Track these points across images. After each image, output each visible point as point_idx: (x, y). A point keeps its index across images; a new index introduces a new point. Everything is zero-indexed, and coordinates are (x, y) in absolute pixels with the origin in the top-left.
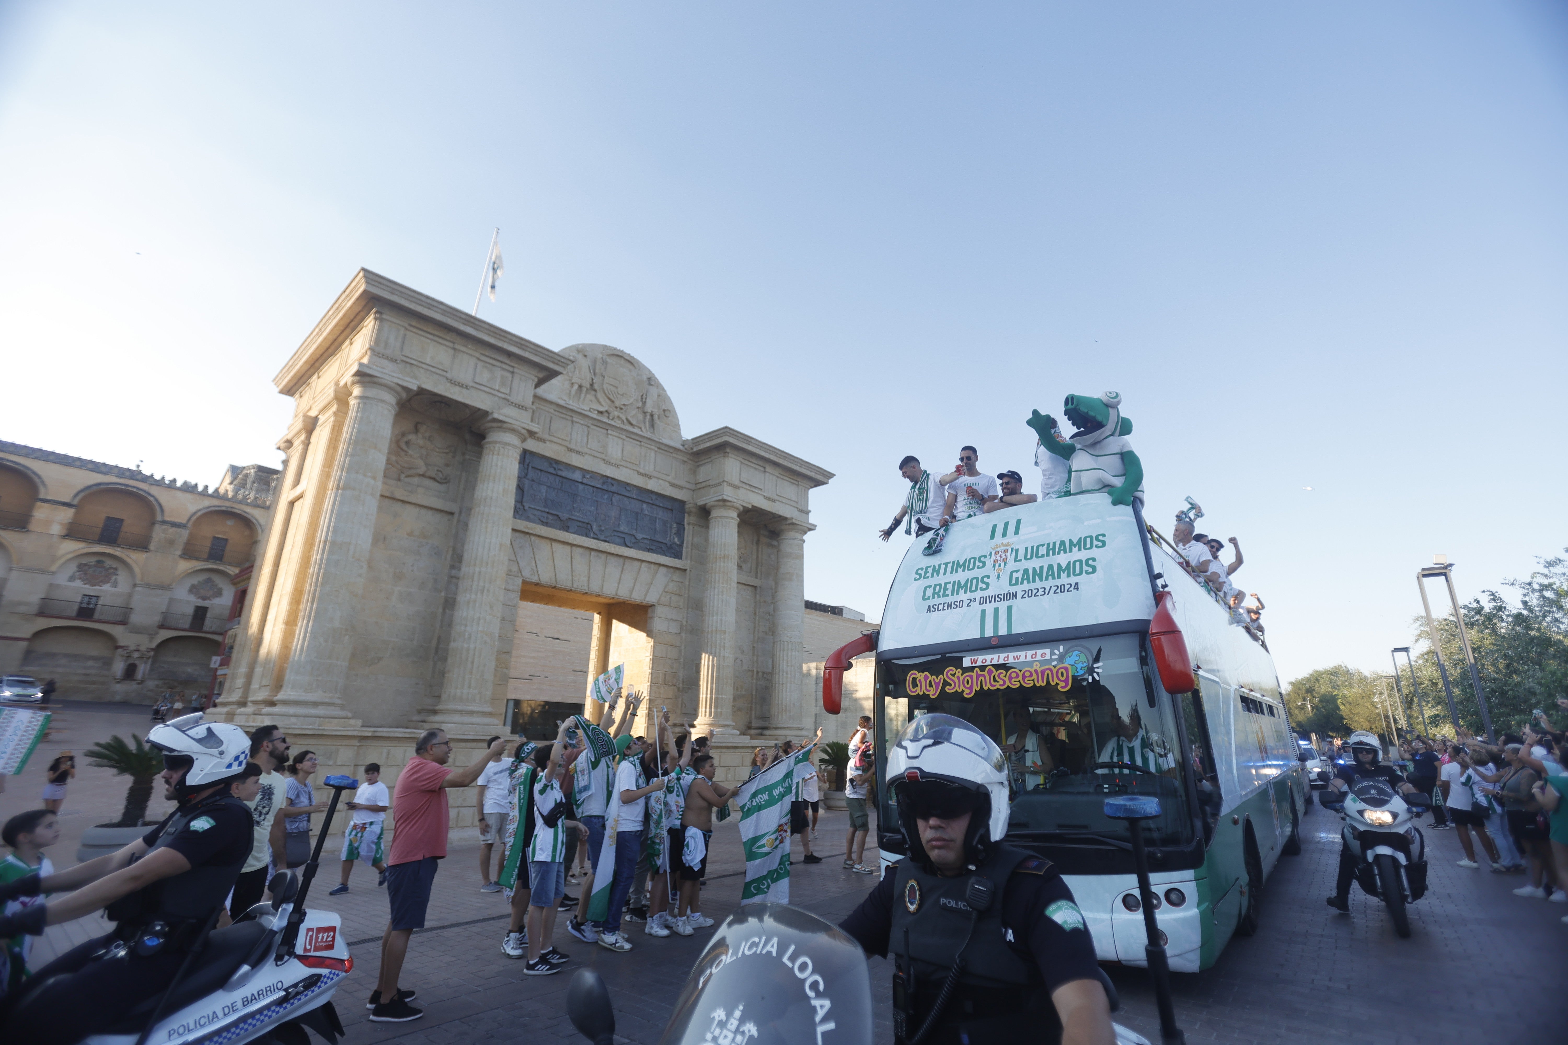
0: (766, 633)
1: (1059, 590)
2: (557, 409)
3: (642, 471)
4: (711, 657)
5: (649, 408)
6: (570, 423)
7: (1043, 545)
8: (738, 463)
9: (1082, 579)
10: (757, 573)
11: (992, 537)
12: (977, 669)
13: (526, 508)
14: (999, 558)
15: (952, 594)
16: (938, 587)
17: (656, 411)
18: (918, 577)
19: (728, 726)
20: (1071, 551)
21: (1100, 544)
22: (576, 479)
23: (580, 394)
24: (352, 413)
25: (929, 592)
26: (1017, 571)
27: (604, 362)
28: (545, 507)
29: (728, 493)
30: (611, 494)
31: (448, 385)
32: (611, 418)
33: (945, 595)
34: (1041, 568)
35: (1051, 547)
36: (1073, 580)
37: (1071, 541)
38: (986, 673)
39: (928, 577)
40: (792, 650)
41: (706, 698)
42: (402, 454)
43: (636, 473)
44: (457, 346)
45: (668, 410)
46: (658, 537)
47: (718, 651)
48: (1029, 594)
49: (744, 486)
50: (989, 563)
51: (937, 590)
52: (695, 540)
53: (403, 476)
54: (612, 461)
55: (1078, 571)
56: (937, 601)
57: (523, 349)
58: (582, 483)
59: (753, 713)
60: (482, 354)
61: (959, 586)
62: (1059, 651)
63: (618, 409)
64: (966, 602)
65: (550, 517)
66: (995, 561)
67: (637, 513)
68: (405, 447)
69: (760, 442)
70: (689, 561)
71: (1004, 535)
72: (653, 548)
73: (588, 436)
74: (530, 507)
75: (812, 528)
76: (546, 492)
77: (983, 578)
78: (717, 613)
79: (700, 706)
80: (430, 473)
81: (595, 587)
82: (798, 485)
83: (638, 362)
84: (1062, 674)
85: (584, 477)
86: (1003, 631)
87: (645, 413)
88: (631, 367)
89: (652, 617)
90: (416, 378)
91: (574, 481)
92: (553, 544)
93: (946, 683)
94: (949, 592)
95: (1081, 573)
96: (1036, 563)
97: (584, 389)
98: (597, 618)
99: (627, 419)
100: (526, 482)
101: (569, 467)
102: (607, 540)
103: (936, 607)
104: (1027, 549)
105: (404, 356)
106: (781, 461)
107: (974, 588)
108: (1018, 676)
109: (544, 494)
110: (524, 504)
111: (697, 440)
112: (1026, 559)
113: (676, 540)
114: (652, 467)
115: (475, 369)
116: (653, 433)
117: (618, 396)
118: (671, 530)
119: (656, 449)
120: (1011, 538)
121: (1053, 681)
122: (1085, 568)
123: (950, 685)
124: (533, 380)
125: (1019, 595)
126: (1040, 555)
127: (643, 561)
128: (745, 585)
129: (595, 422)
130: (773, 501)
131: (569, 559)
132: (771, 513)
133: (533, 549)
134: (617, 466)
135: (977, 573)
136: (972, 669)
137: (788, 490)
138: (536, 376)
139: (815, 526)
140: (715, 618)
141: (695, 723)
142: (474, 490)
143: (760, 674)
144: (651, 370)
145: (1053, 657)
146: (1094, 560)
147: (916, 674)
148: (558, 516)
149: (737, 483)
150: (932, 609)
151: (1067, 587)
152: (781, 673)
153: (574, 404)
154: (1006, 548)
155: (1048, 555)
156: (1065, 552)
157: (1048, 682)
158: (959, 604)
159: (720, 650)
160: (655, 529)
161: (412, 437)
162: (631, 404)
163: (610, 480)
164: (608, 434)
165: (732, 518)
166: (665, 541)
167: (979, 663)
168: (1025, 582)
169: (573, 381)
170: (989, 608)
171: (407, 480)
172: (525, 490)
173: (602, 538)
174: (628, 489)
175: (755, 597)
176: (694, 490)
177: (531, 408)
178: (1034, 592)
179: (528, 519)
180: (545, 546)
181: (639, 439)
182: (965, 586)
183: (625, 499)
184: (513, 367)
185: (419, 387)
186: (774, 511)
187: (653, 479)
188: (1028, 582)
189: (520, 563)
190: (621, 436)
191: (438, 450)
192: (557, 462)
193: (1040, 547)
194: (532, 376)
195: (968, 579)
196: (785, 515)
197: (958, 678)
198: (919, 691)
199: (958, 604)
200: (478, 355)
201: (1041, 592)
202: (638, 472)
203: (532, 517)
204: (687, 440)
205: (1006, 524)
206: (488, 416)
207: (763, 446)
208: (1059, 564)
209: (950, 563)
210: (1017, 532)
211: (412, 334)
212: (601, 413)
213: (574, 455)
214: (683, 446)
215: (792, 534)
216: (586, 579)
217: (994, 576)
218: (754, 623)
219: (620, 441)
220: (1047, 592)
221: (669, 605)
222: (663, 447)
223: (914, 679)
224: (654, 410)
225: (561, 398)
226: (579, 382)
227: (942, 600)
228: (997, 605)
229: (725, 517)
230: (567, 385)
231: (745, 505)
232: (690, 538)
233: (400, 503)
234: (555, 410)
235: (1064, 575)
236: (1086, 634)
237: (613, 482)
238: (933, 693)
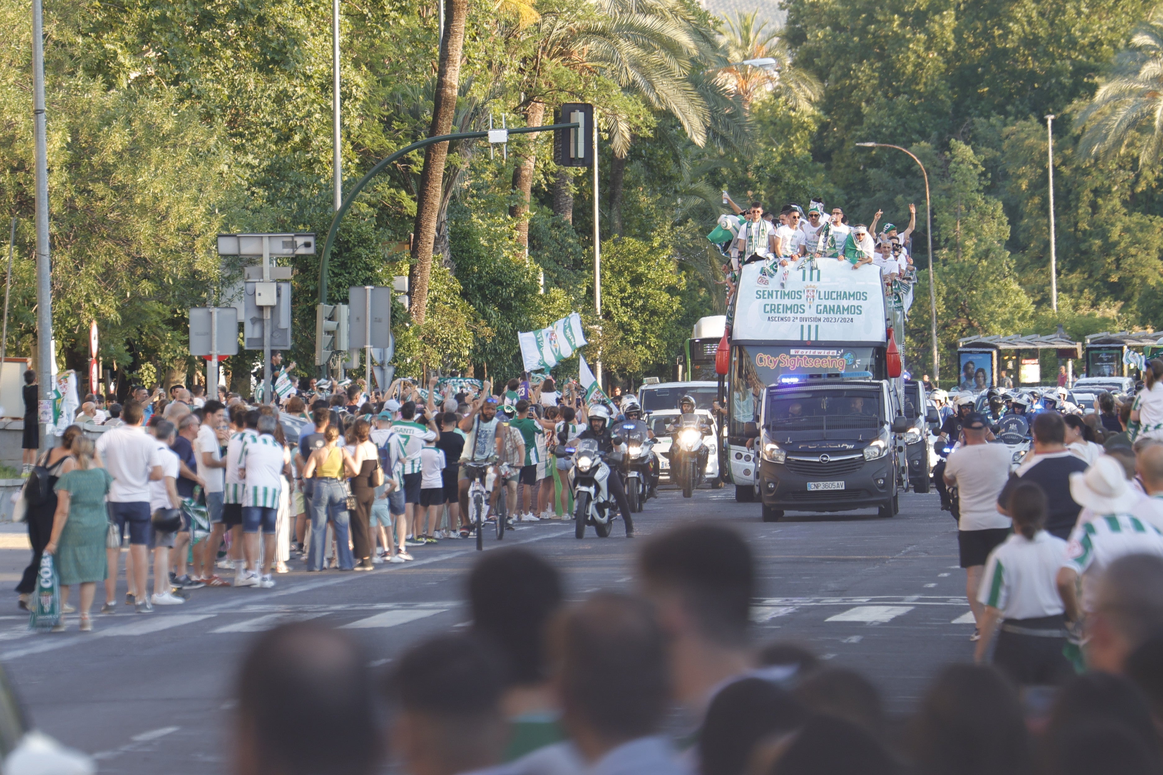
1: (843, 321)
9: (854, 316)
11: (804, 279)
12: (798, 357)
14: (809, 294)
15: (783, 312)
16: (773, 306)
18: (759, 296)
20: (849, 299)
21: (864, 297)
25: (768, 308)
26: (820, 305)
33: (778, 312)
34: (834, 306)
35: (839, 294)
36: (850, 316)
37: (849, 292)
38: (803, 359)
39: (766, 298)
48: (827, 320)
50: (804, 297)
51: (773, 308)
55: (853, 312)
56: (773, 315)
61: (786, 308)
62: (841, 352)
64: (792, 319)
66: (807, 296)
77: (801, 306)
84: (842, 364)
86: (813, 338)
93: (780, 362)
94: (781, 310)
96: (830, 303)
103: (774, 318)
104: (825, 292)
107: (796, 311)
108: (819, 362)
112: (825, 298)
120: (815, 283)
121: (837, 366)
122: (856, 311)
123: (783, 363)
125: (822, 320)
126: (833, 298)
135: (797, 301)
136: (795, 356)
146: (861, 306)
147: (762, 355)
150: (771, 319)
151: (847, 320)
155: (837, 298)
156: (846, 299)
158: (788, 319)
167: (799, 354)
168: (825, 312)
170: (806, 324)
178: (830, 319)
182: (791, 308)
188: (827, 313)
193: (833, 293)
195: (792, 305)
197: (787, 360)
198: (764, 364)
201: (833, 320)
205: (812, 272)
208: (843, 306)
209: (779, 291)
210: (818, 279)
217: (807, 305)
220: (837, 320)
223: (761, 358)
228: (809, 323)
235: (845, 312)
236: (855, 345)
238: (772, 366)
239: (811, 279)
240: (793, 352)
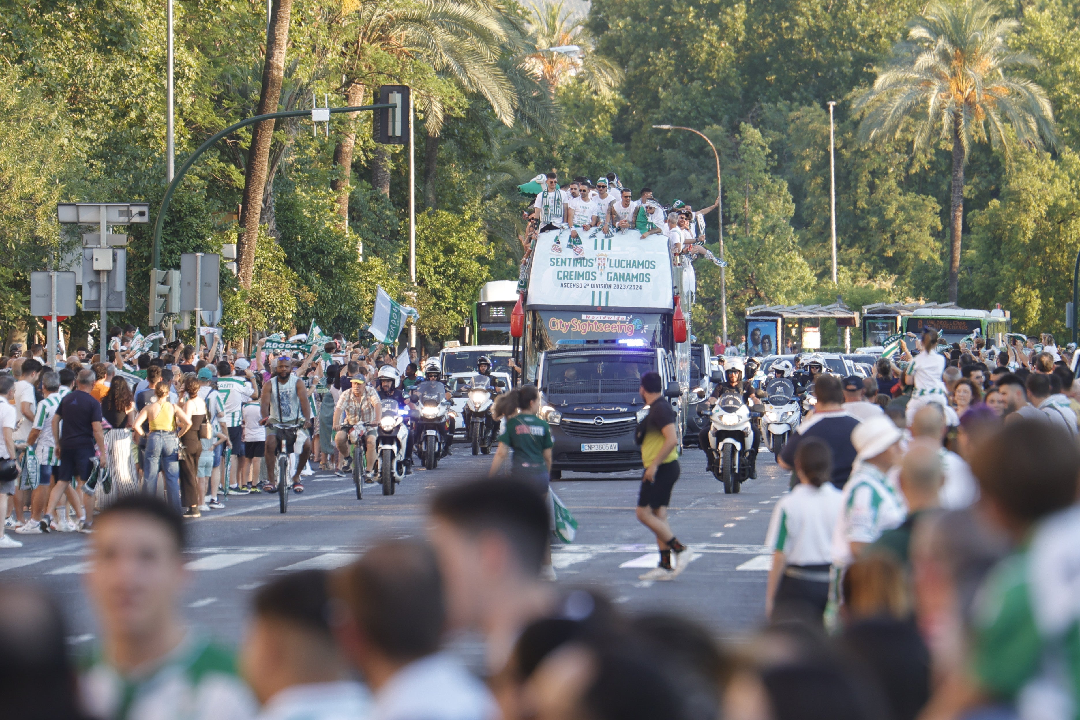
1: (632, 288)
9: (643, 284)
11: (596, 248)
12: (589, 321)
14: (600, 263)
15: (575, 279)
16: (566, 273)
18: (552, 264)
20: (638, 267)
21: (653, 266)
25: (561, 275)
26: (611, 273)
33: (571, 279)
34: (624, 274)
35: (629, 262)
36: (639, 284)
37: (638, 261)
38: (593, 324)
48: (617, 287)
50: (595, 264)
55: (641, 279)
56: (566, 281)
61: (578, 275)
62: (630, 317)
64: (583, 285)
77: (592, 273)
84: (630, 329)
86: (603, 304)
93: (571, 326)
94: (573, 277)
95: (643, 281)
96: (620, 271)
103: (566, 285)
104: (615, 260)
108: (609, 327)
112: (616, 266)
120: (606, 251)
121: (626, 331)
122: (645, 278)
123: (574, 327)
125: (612, 287)
126: (623, 266)
135: (588, 269)
136: (586, 321)
146: (649, 274)
147: (555, 320)
150: (564, 285)
151: (636, 287)
154: (604, 257)
155: (627, 267)
156: (636, 267)
158: (580, 286)
167: (590, 319)
168: (615, 280)
170: (597, 291)
178: (620, 286)
182: (583, 275)
188: (617, 280)
193: (623, 261)
195: (584, 272)
197: (579, 325)
198: (556, 329)
201: (623, 287)
205: (603, 242)
208: (632, 273)
209: (572, 259)
210: (610, 249)
217: (598, 273)
220: (626, 287)
223: (554, 322)
228: (600, 289)
235: (635, 280)
236: (643, 311)
238: (564, 330)
239: (603, 248)
240: (584, 317)
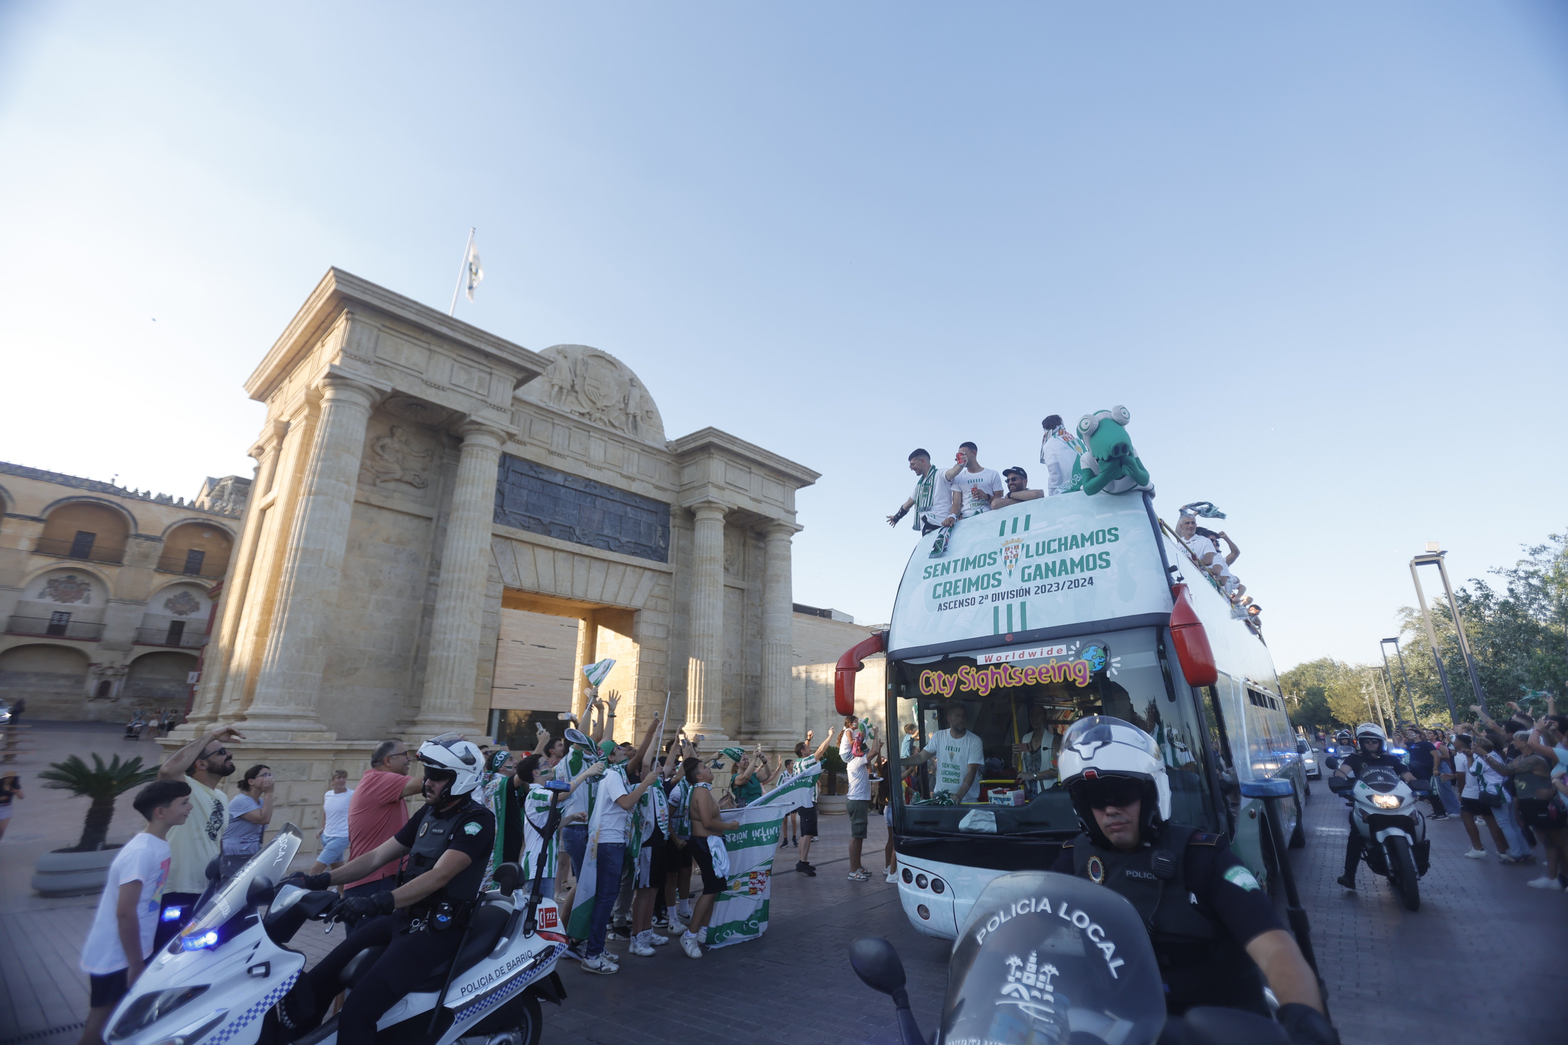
0: (754, 636)
1: (1073, 585)
2: (538, 411)
3: (625, 473)
4: (698, 662)
5: (631, 409)
6: (550, 425)
7: (1054, 540)
8: (723, 464)
9: (1096, 574)
10: (744, 576)
11: (1002, 533)
12: (992, 667)
13: (507, 512)
14: (1009, 554)
15: (964, 592)
16: (948, 585)
17: (638, 412)
18: (927, 575)
19: (717, 731)
20: (1083, 545)
21: (1113, 538)
22: (558, 483)
23: (561, 396)
24: (324, 416)
25: (940, 590)
26: (1029, 567)
27: (585, 363)
28: (526, 511)
29: (713, 494)
30: (594, 497)
31: (424, 386)
32: (593, 420)
33: (955, 593)
34: (1054, 563)
35: (1063, 542)
36: (1087, 574)
37: (1082, 535)
38: (1001, 671)
39: (938, 575)
40: (781, 653)
41: (695, 703)
42: (377, 458)
43: (619, 475)
44: (432, 347)
45: (652, 412)
46: (643, 541)
47: (705, 655)
48: (1042, 589)
49: (730, 487)
50: (1000, 559)
51: (948, 588)
52: (681, 542)
53: (378, 481)
54: (595, 464)
55: (1091, 566)
56: (948, 599)
57: (501, 350)
58: (564, 486)
59: (743, 718)
60: (459, 355)
61: (969, 584)
62: (1075, 646)
63: (600, 411)
64: (978, 600)
65: (532, 521)
66: (1006, 558)
67: (621, 516)
68: (380, 452)
69: (745, 442)
70: (675, 565)
71: (1014, 530)
72: (638, 551)
73: (569, 438)
74: (510, 512)
75: (799, 529)
76: (528, 495)
77: (994, 575)
78: (704, 617)
79: (689, 711)
80: (406, 478)
81: (579, 593)
82: (784, 486)
83: (619, 363)
84: (1080, 671)
85: (566, 480)
86: (1017, 628)
87: (627, 414)
88: (612, 368)
89: (637, 622)
90: (390, 379)
91: (556, 484)
92: (536, 549)
93: (960, 682)
94: (960, 590)
95: (1094, 568)
96: (1048, 559)
97: (565, 391)
98: (582, 624)
99: (609, 421)
100: (507, 486)
101: (550, 469)
102: (591, 544)
103: (948, 605)
104: (1038, 544)
105: (377, 357)
106: (767, 462)
107: (985, 585)
108: (1034, 673)
109: (525, 498)
110: (505, 508)
111: (681, 442)
112: (1037, 554)
113: (661, 543)
114: (635, 470)
115: (452, 370)
116: (637, 434)
117: (600, 397)
118: (656, 533)
119: (640, 451)
120: (1021, 534)
121: (1070, 677)
122: (1099, 562)
123: (965, 684)
124: (512, 382)
125: (1032, 591)
126: (1052, 550)
127: (627, 565)
128: (733, 587)
129: (576, 424)
130: (759, 502)
131: (552, 564)
132: (757, 514)
133: (514, 555)
134: (600, 469)
135: (988, 570)
136: (986, 667)
137: (774, 490)
138: (515, 378)
139: (803, 527)
140: (702, 621)
141: (683, 729)
142: (452, 494)
143: (749, 678)
144: (633, 371)
145: (1070, 653)
146: (1107, 554)
147: (929, 674)
148: (539, 520)
149: (722, 484)
150: (943, 607)
151: (1081, 582)
152: (770, 677)
153: (555, 406)
154: (1016, 544)
155: (1060, 550)
156: (1078, 547)
157: (1065, 678)
158: (972, 601)
159: (708, 654)
160: (640, 532)
161: (387, 441)
162: (614, 405)
163: (592, 483)
164: (590, 436)
165: (718, 520)
166: (649, 545)
167: (994, 661)
168: (1038, 577)
169: (554, 383)
170: (1002, 605)
171: (382, 485)
172: (506, 495)
173: (586, 542)
174: (611, 491)
175: (743, 600)
176: (678, 493)
177: (510, 410)
178: (1048, 587)
179: (509, 523)
180: (527, 551)
181: (622, 441)
182: (976, 583)
183: (609, 502)
184: (491, 368)
185: (393, 389)
186: (760, 513)
187: (637, 481)
188: (1041, 578)
189: (502, 570)
190: (603, 438)
191: (414, 454)
192: (538, 465)
193: (1052, 543)
194: (511, 377)
195: (979, 576)
196: (772, 517)
197: (973, 676)
198: (932, 691)
199: (970, 601)
200: (454, 356)
201: (1054, 588)
202: (621, 474)
203: (513, 521)
204: (671, 441)
205: (1016, 521)
206: (466, 418)
207: (748, 446)
208: (1072, 559)
209: (959, 560)
210: (1027, 528)
211: (387, 335)
212: (582, 414)
213: (555, 458)
214: (667, 447)
215: (779, 536)
216: (569, 584)
217: (1005, 572)
218: (743, 627)
219: (603, 444)
220: (1060, 587)
221: (655, 610)
222: (646, 449)
223: (927, 679)
224: (636, 411)
225: (541, 400)
226: (560, 383)
227: (953, 598)
228: (1010, 601)
229: (711, 519)
230: (547, 386)
231: (731, 506)
232: (676, 541)
233: (376, 509)
234: (535, 412)
235: (1077, 570)
236: (1103, 628)
237: (596, 485)
238: (947, 692)
240: (981, 659)
